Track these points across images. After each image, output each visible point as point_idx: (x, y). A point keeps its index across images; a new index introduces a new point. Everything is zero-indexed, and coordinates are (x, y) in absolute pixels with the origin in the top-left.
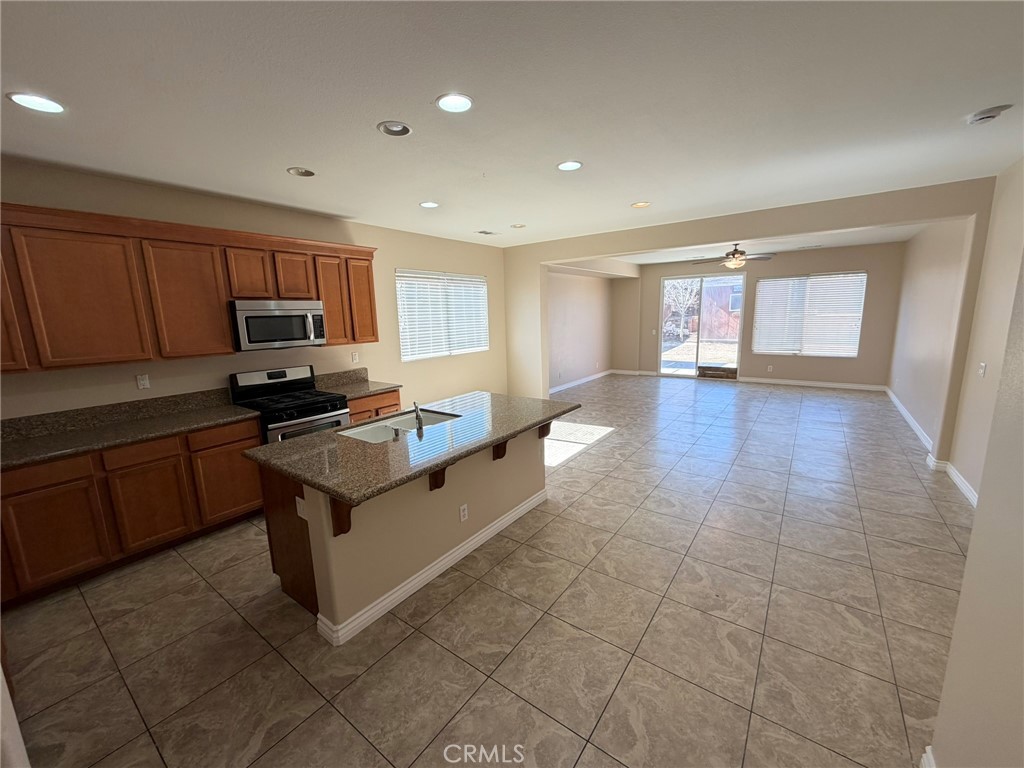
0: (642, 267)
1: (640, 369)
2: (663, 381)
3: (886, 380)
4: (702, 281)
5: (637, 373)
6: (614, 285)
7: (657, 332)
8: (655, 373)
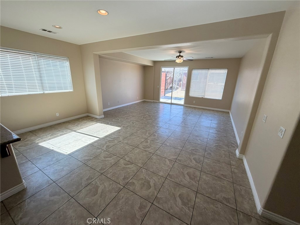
0: (155, 62)
1: (153, 100)
2: (161, 104)
3: (229, 108)
4: (174, 69)
5: (152, 101)
6: (145, 68)
7: (159, 87)
8: (158, 101)
